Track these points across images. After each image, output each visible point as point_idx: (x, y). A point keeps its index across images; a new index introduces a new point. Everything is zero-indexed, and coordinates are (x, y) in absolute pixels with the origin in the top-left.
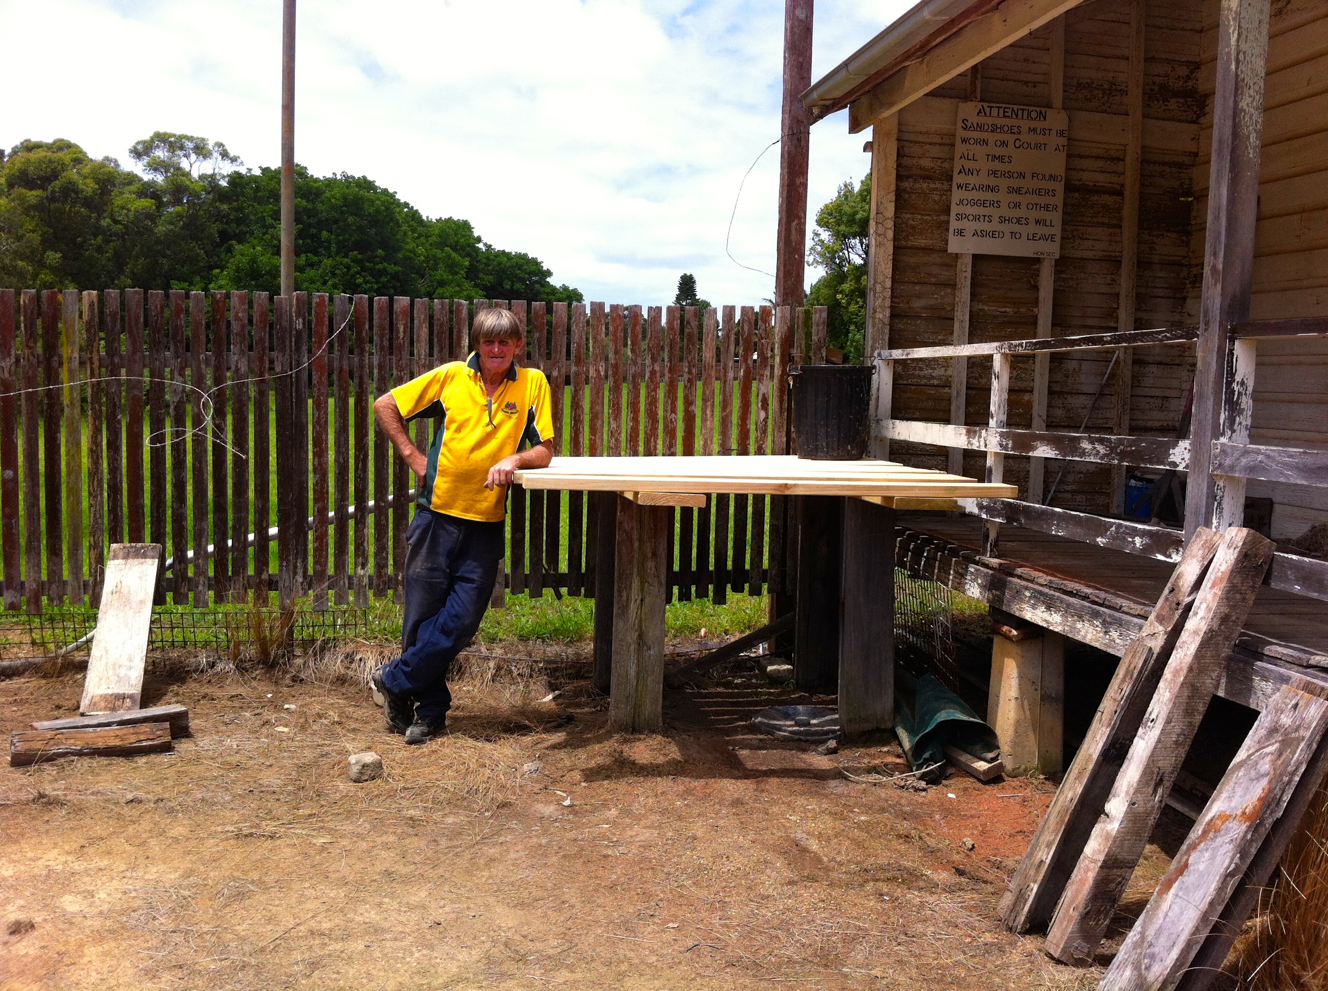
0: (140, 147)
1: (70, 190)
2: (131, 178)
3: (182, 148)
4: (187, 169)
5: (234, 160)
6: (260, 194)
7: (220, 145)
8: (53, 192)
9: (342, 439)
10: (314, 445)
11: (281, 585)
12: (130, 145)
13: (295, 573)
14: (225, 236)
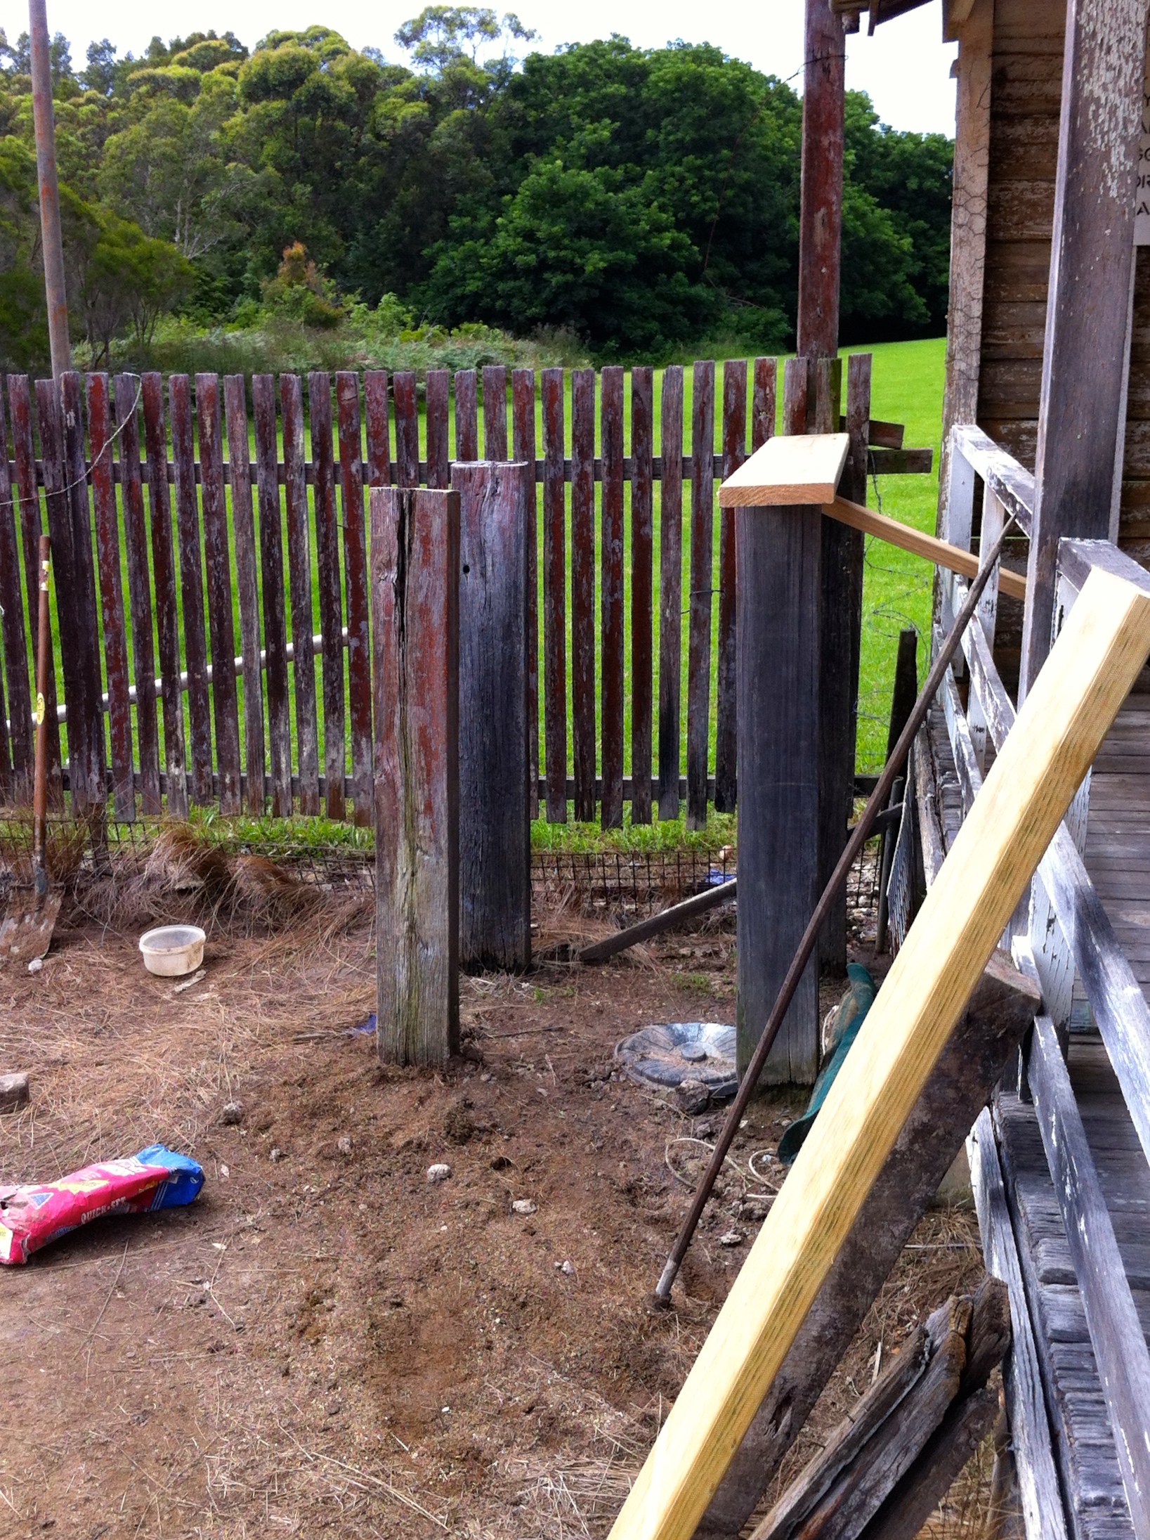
0: (407, 31)
1: (320, 99)
2: (400, 75)
3: (462, 25)
4: (470, 56)
5: (529, 36)
6: (566, 82)
7: (512, 17)
8: (299, 102)
9: (139, 584)
10: (104, 593)
11: (73, 784)
12: (395, 30)
13: (89, 770)
14: (520, 146)
